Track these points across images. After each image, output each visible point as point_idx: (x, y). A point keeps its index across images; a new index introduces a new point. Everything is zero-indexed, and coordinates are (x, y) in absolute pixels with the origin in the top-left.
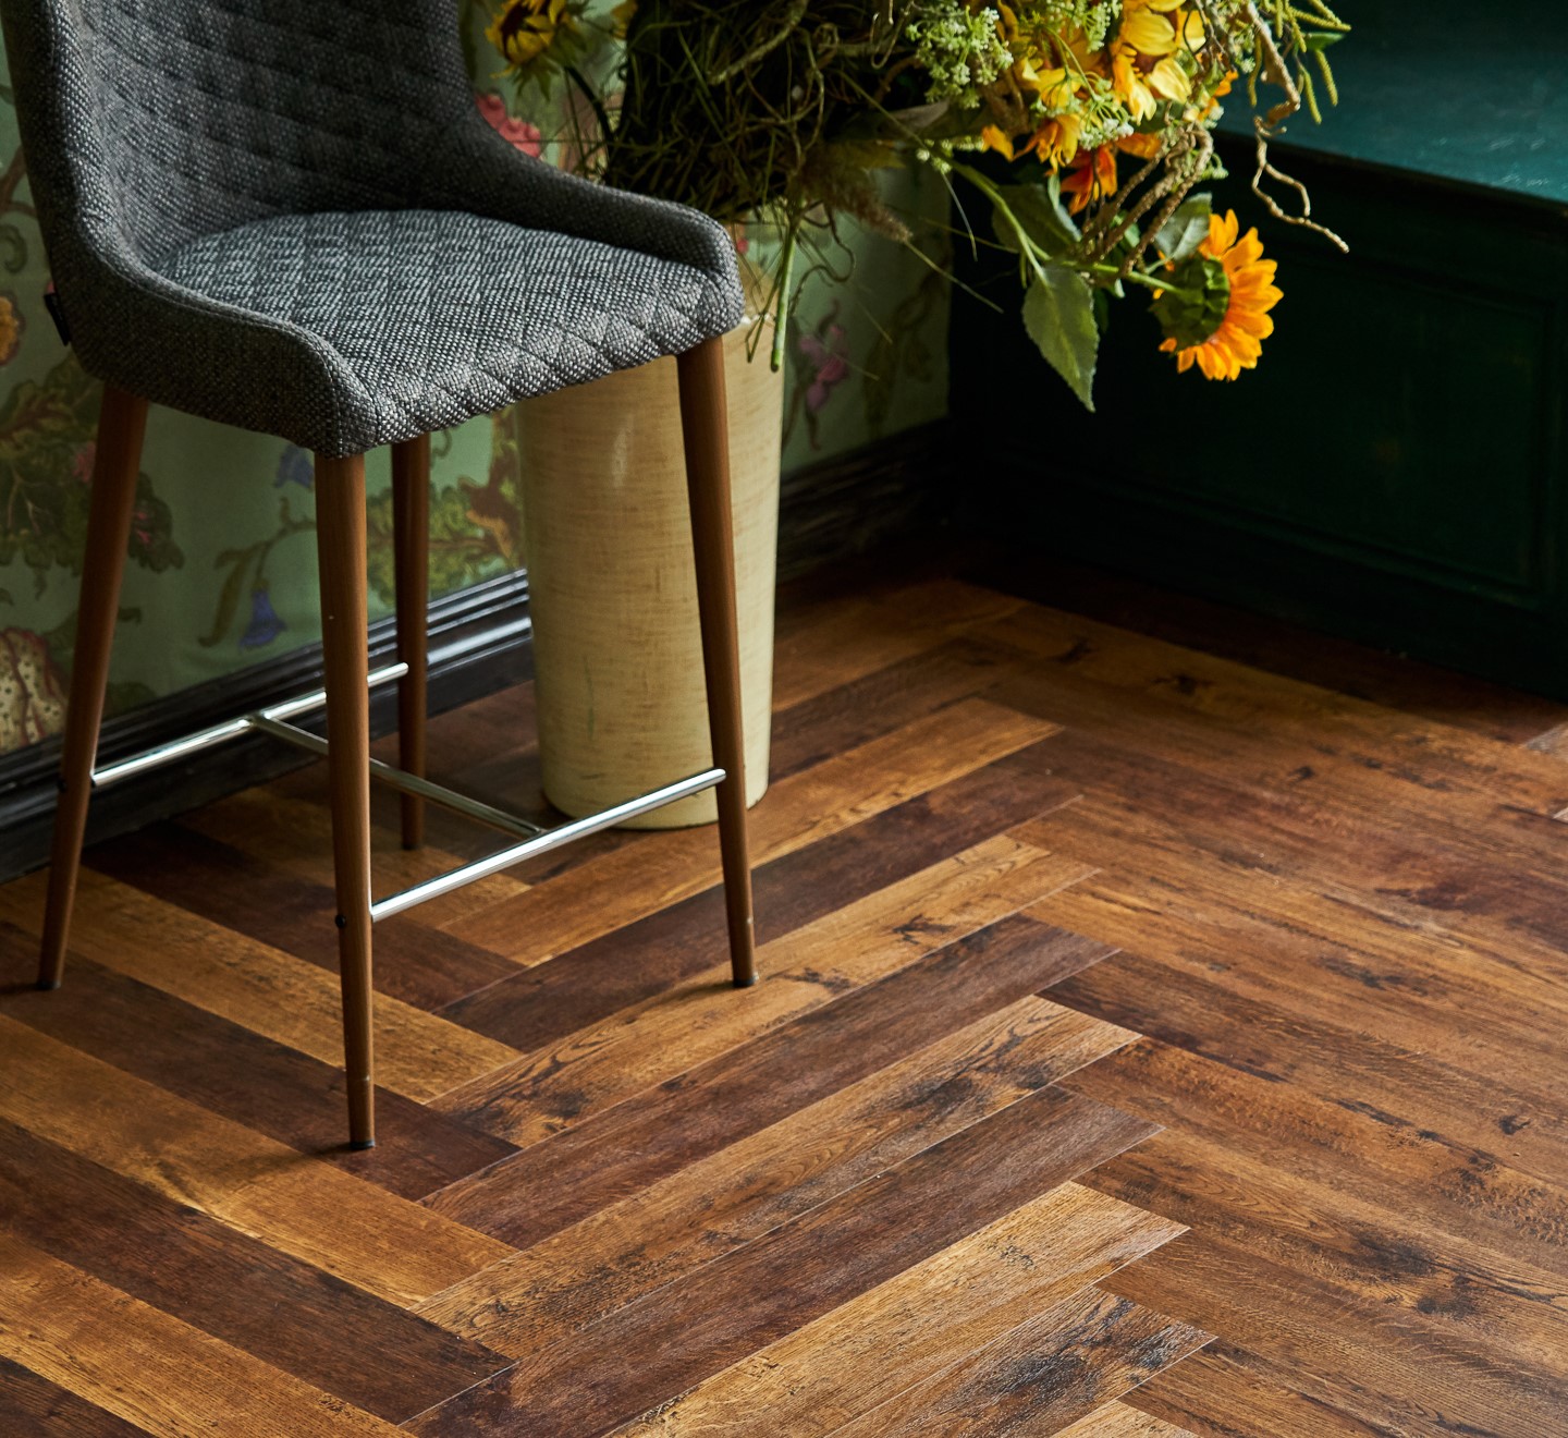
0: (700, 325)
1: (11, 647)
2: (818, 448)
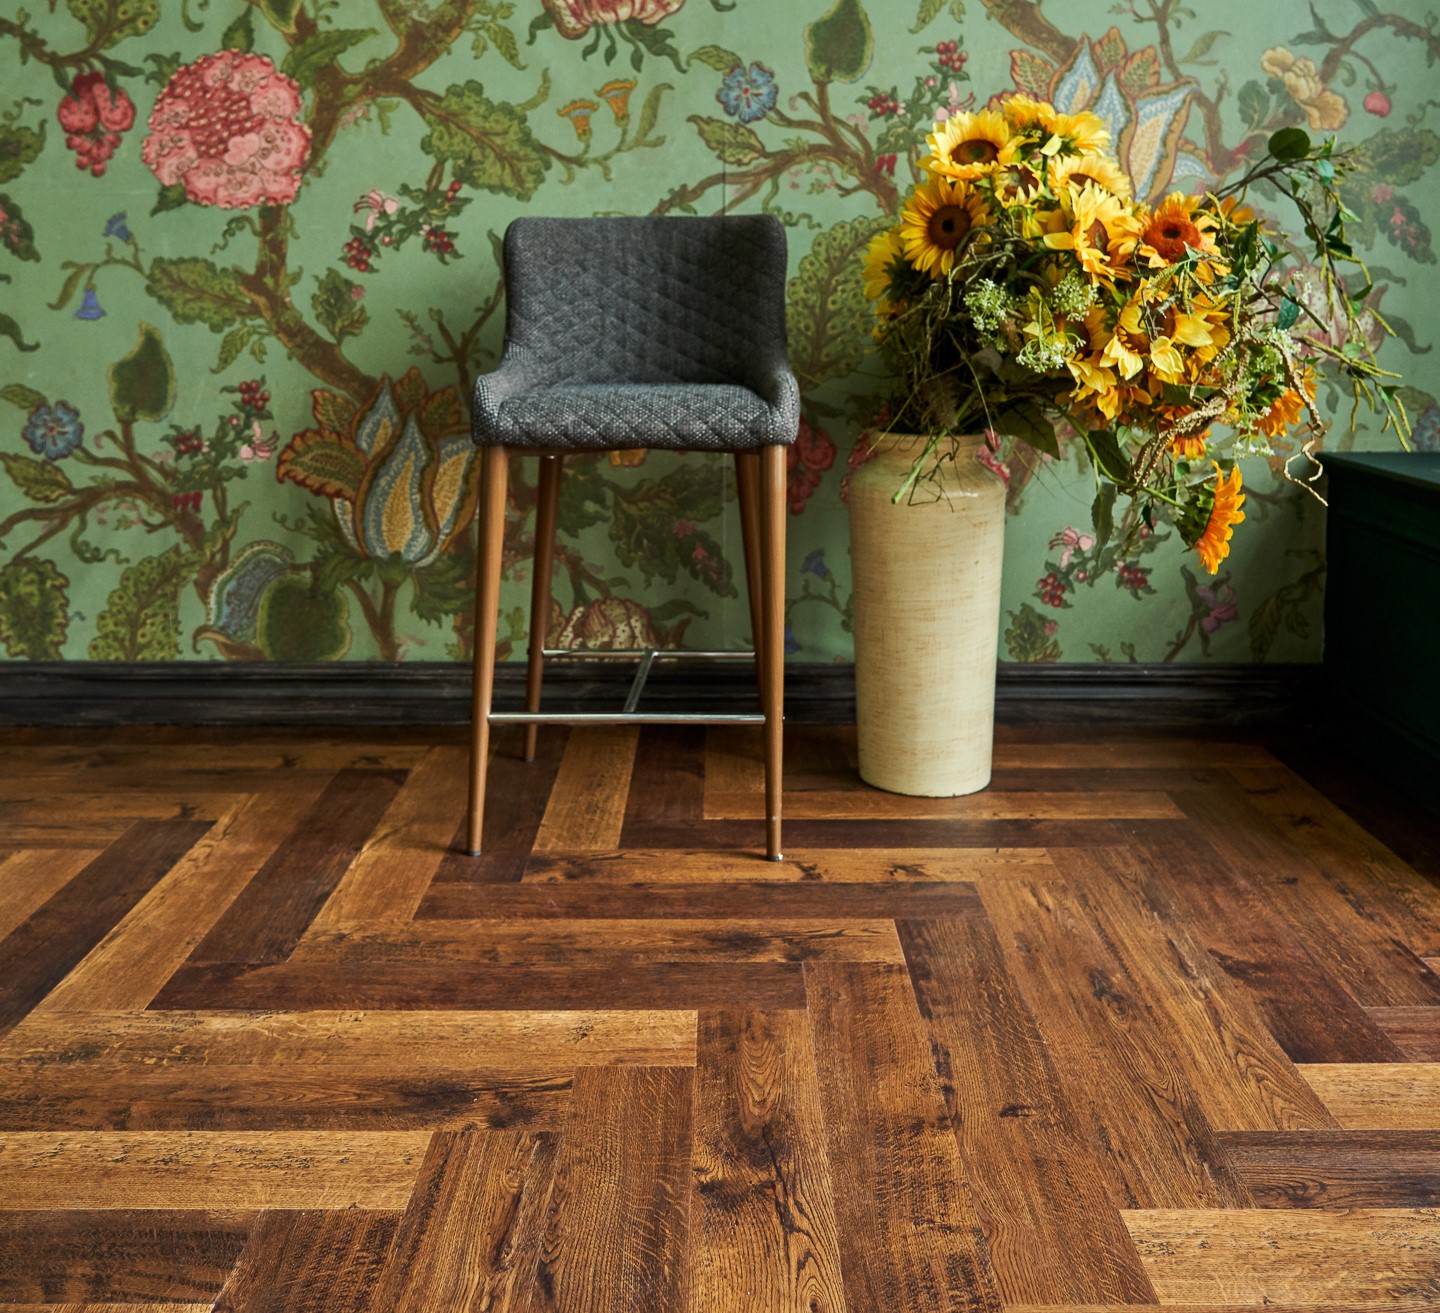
1: (628, 609)
2: (1209, 655)
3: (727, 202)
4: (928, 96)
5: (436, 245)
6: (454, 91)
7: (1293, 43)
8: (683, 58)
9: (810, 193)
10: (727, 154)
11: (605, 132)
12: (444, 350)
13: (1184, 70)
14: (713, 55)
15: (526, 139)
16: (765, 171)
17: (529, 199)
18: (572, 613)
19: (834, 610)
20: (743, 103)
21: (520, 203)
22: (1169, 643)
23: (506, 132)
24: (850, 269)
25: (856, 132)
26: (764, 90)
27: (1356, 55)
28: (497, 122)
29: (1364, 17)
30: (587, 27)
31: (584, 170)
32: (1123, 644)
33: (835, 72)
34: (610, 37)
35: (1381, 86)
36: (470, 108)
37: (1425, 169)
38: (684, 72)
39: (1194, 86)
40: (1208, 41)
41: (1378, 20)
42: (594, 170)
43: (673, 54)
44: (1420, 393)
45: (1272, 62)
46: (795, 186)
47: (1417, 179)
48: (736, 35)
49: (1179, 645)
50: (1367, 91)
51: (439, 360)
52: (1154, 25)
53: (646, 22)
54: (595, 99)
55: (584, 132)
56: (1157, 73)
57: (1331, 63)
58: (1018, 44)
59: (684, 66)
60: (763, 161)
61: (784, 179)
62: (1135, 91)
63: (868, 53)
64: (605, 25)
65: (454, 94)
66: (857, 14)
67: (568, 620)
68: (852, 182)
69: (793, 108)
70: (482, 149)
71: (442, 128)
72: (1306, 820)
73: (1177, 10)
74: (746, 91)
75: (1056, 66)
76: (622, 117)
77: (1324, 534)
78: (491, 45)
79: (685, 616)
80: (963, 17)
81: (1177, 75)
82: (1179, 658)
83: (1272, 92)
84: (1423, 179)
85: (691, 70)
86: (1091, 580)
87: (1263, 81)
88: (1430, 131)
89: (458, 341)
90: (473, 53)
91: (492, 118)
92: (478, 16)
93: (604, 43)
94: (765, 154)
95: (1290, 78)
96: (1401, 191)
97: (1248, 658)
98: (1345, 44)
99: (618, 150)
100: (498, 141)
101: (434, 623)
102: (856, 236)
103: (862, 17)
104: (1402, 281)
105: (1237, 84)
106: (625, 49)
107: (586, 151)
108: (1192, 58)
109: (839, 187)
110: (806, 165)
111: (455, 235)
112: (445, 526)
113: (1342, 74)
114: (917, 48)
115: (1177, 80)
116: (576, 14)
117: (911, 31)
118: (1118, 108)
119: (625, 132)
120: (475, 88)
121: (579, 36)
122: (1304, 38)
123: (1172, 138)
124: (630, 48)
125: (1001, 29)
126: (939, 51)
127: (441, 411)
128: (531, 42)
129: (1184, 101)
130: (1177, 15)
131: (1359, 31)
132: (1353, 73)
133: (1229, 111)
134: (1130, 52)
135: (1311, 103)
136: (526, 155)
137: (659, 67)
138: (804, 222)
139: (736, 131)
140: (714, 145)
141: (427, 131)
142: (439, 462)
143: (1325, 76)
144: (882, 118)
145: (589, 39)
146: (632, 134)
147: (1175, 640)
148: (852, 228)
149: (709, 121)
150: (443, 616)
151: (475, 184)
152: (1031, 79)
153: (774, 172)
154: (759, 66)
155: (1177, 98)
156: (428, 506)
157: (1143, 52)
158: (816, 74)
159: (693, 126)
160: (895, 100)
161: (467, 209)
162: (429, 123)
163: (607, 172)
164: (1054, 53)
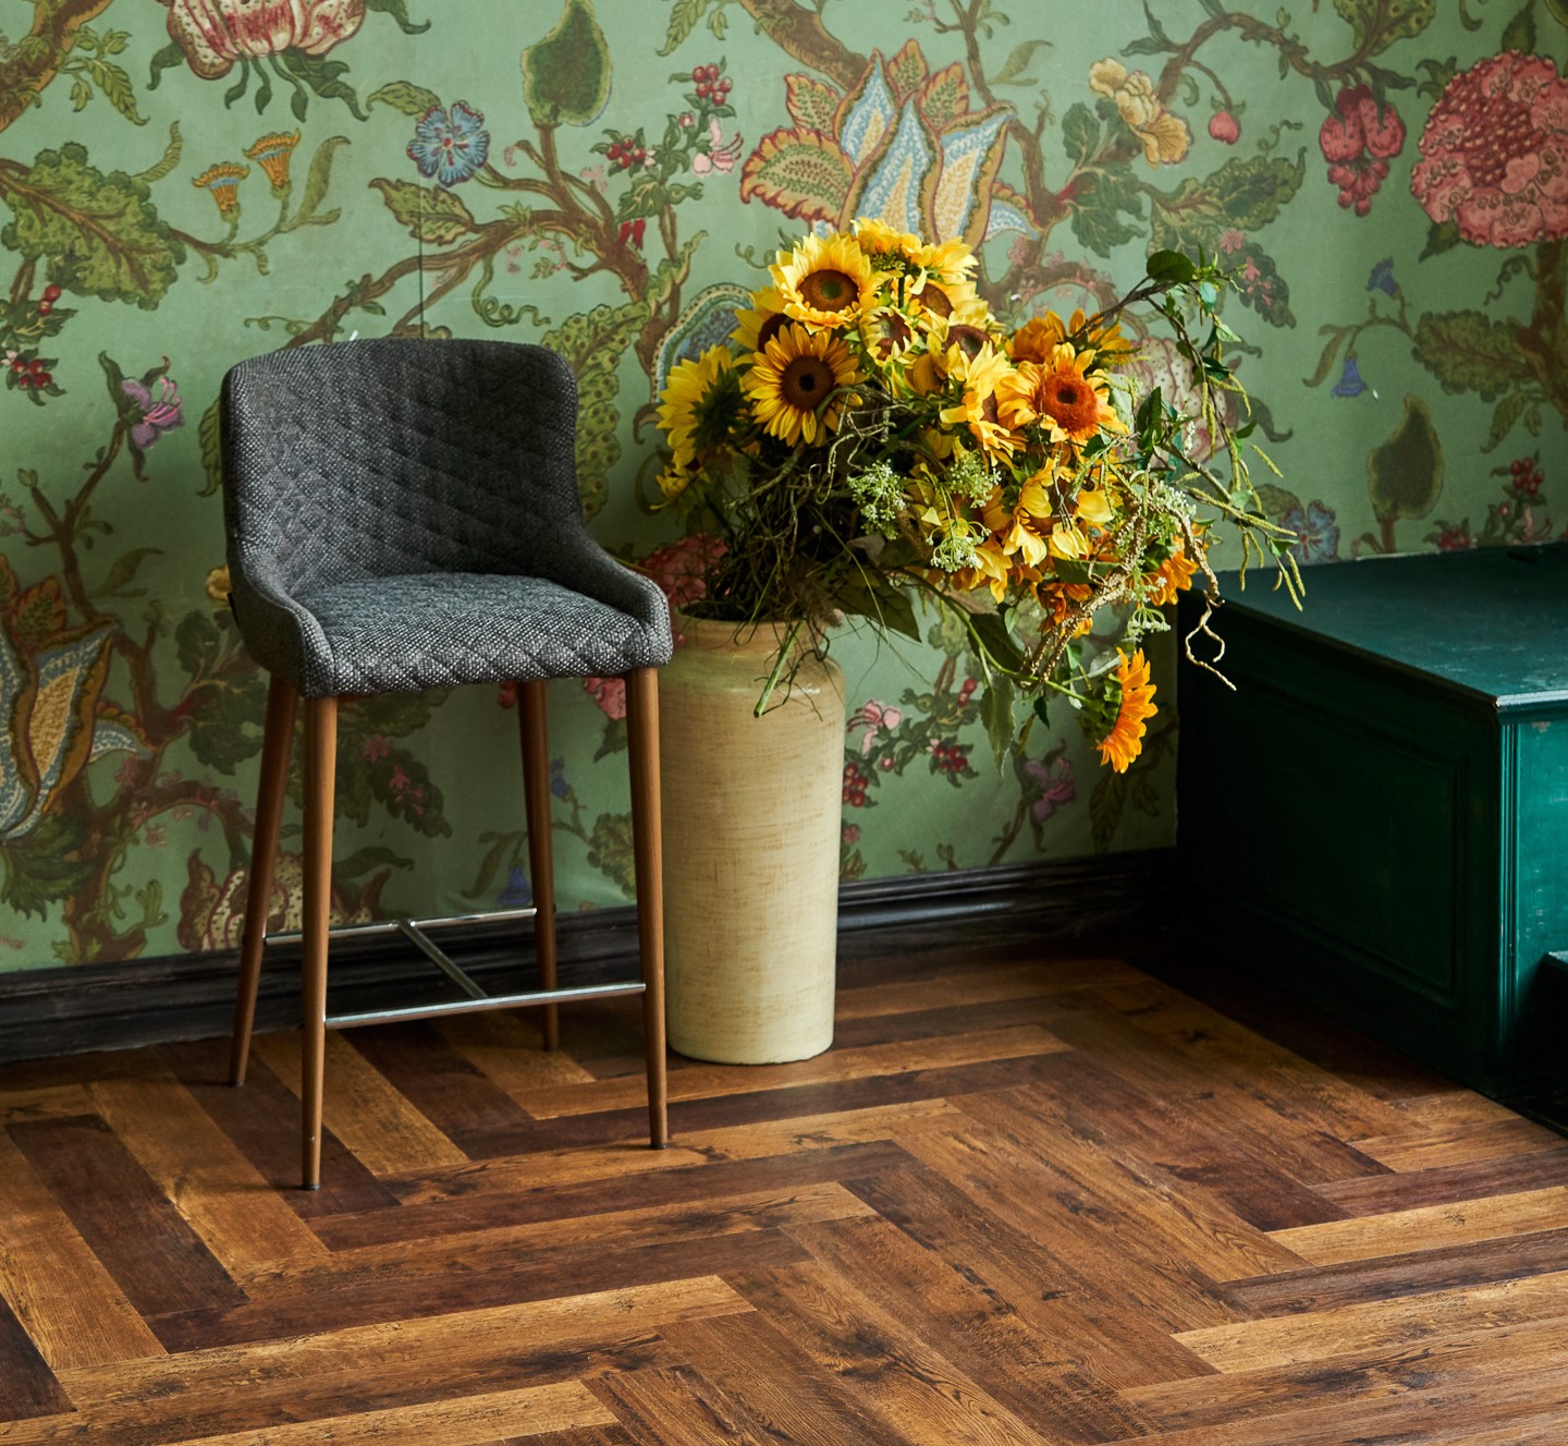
0: (626, 656)
2: (1043, 850)
3: (425, 298)
4: (683, 140)
5: (25, 379)
6: (47, 159)
7: (1125, 53)
8: (362, 100)
9: (535, 277)
10: (424, 230)
11: (258, 207)
12: (42, 528)
13: (998, 92)
14: (400, 94)
15: (150, 222)
16: (475, 250)
17: (156, 306)
18: (228, 881)
19: (577, 839)
20: (444, 159)
21: (143, 312)
22: (996, 840)
23: (121, 214)
24: (588, 377)
25: (592, 192)
26: (471, 140)
27: (1198, 65)
28: (108, 199)
29: (1208, 18)
30: (231, 62)
31: (231, 260)
32: (940, 846)
33: (564, 112)
34: (262, 74)
35: (1229, 105)
36: (70, 182)
37: (1280, 207)
38: (364, 119)
39: (1010, 113)
40: (1025, 54)
41: (1222, 21)
42: (245, 260)
43: (348, 95)
44: (1280, 491)
45: (1102, 79)
46: (513, 268)
47: (1271, 221)
48: (431, 66)
49: (1007, 841)
50: (1212, 112)
51: (35, 541)
52: (960, 35)
53: (309, 51)
54: (244, 161)
55: (229, 206)
56: (965, 97)
57: (1170, 75)
58: (795, 66)
59: (364, 112)
60: (471, 236)
61: (500, 260)
62: (939, 122)
63: (605, 85)
64: (255, 58)
65: (46, 163)
66: (589, 32)
67: (223, 891)
68: (588, 259)
69: (510, 163)
70: (89, 239)
71: (30, 212)
72: (1199, 1035)
73: (987, 16)
74: (447, 142)
75: (842, 93)
76: (281, 185)
77: (1175, 681)
78: (98, 92)
79: (381, 868)
80: (725, 32)
81: (989, 100)
82: (1009, 857)
83: (1102, 117)
84: (1278, 220)
85: (372, 115)
86: (898, 767)
87: (1091, 104)
88: (1285, 159)
89: (61, 514)
90: (73, 104)
91: (100, 196)
92: (78, 52)
93: (254, 83)
94: (474, 227)
95: (1122, 98)
96: (1254, 237)
97: (1089, 850)
98: (1186, 52)
99: (277, 230)
100: (111, 226)
101: (35, 915)
102: (596, 333)
103: (596, 36)
104: (1257, 351)
105: (1060, 109)
106: (282, 91)
107: (232, 236)
108: (1007, 77)
109: (572, 267)
110: (528, 240)
111: (54, 363)
112: (48, 776)
113: (1183, 91)
114: (668, 76)
115: (989, 105)
116: (214, 44)
117: (659, 53)
118: (919, 145)
119: (285, 207)
120: (77, 152)
121: (219, 75)
122: (1138, 46)
123: (986, 181)
124: (290, 88)
125: (774, 46)
126: (696, 79)
127: (38, 613)
128: (153, 86)
129: (999, 133)
130: (986, 21)
131: (1202, 34)
132: (1195, 88)
133: (1052, 143)
134: (933, 71)
135: (1149, 129)
136: (150, 244)
137: (329, 114)
138: (527, 317)
139: (435, 199)
140: (405, 217)
141: (10, 217)
142: (37, 686)
143: (1164, 94)
144: (625, 172)
145: (233, 78)
146: (295, 208)
147: (1001, 834)
148: (590, 322)
149: (399, 185)
150: (48, 904)
151: (80, 290)
152: (811, 111)
153: (486, 251)
154: (462, 106)
155: (990, 130)
156: (22, 749)
157: (947, 71)
158: (538, 114)
159: (378, 193)
160: (641, 147)
161: (69, 325)
162: (13, 206)
163: (262, 261)
164: (839, 75)
